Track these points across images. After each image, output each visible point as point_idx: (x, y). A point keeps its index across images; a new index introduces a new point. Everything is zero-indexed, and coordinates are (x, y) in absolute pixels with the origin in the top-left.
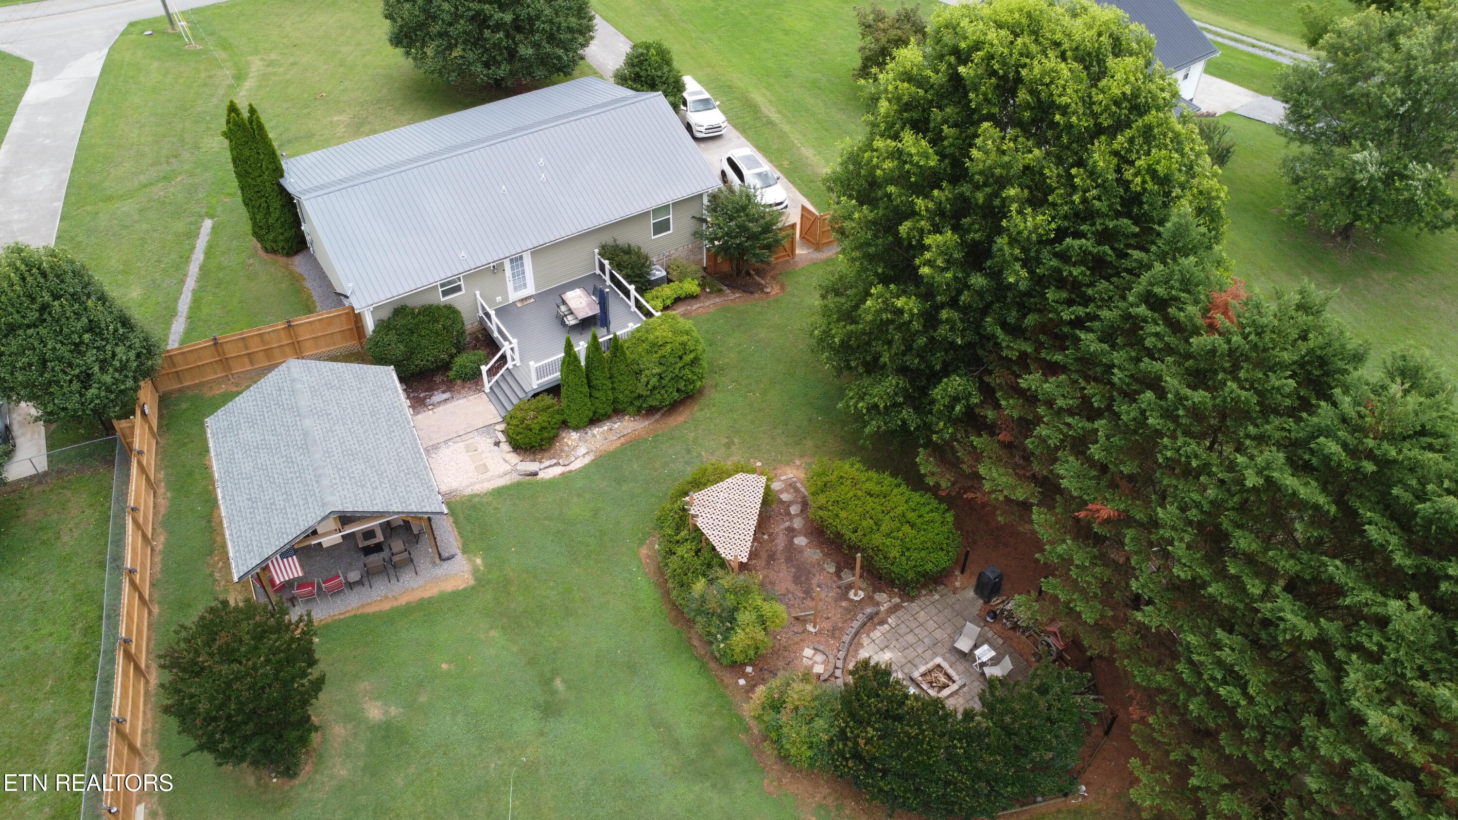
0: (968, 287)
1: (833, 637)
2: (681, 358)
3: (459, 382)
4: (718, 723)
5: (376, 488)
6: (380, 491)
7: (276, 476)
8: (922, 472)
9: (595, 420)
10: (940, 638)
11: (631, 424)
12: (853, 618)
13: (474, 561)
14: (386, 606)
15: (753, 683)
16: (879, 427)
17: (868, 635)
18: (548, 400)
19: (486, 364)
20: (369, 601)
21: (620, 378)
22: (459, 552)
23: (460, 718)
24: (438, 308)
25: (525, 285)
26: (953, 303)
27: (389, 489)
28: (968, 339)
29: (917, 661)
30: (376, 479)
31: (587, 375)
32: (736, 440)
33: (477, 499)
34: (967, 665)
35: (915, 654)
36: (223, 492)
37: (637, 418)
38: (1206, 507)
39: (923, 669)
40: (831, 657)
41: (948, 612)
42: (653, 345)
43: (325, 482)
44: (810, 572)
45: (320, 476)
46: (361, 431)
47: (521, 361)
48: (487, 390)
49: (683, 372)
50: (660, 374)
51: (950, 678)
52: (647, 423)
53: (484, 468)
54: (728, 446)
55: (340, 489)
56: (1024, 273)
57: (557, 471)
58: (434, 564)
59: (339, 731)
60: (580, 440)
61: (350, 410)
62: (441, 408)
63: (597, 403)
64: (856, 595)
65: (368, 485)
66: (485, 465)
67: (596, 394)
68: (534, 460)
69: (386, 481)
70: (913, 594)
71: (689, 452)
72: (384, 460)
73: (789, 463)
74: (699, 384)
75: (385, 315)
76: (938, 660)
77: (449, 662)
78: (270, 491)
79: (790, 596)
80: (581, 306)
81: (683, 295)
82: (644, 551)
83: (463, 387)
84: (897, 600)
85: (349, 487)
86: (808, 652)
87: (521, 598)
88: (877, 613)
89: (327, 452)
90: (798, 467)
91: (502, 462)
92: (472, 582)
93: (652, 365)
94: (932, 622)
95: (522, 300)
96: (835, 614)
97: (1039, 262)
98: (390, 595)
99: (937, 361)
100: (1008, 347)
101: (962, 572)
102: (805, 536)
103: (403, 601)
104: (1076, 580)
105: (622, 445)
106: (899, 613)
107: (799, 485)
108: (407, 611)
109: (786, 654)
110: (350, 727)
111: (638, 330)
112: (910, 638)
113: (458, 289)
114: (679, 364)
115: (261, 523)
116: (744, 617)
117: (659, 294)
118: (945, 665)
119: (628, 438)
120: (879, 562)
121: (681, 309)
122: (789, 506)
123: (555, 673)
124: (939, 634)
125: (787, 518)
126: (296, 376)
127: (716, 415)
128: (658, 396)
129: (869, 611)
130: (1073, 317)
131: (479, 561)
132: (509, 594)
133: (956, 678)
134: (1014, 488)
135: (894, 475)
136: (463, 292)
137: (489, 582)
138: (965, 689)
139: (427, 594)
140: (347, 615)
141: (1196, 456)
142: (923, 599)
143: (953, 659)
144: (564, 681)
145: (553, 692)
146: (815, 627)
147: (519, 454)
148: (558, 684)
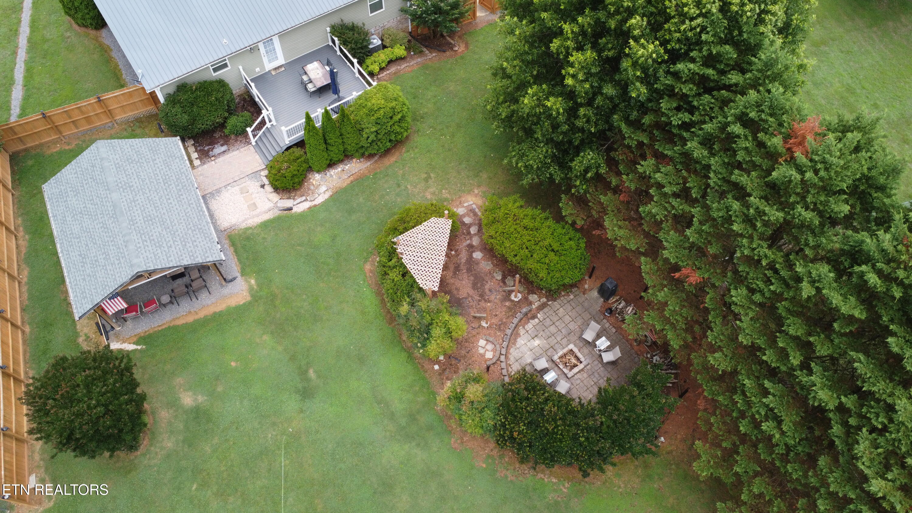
0: (602, 94)
1: (500, 329)
2: (391, 118)
3: (233, 136)
4: (421, 399)
5: (171, 247)
6: (173, 249)
7: (97, 238)
8: (564, 214)
9: (331, 165)
10: (572, 329)
11: (358, 165)
12: (514, 316)
13: (250, 282)
14: (190, 319)
15: (444, 367)
16: (533, 179)
17: (524, 327)
18: (298, 152)
19: (251, 126)
20: (178, 316)
21: (348, 136)
22: (238, 275)
23: (246, 402)
24: (211, 83)
25: (277, 57)
26: (590, 103)
27: (180, 246)
28: (600, 127)
29: (557, 346)
30: (170, 239)
31: (324, 136)
32: (432, 175)
33: (250, 231)
34: (590, 349)
35: (555, 341)
36: (61, 248)
37: (362, 160)
38: (767, 295)
39: (561, 353)
40: (498, 346)
41: (579, 309)
42: (371, 110)
43: (131, 247)
44: (483, 280)
45: (127, 241)
46: (157, 198)
47: (277, 121)
48: (254, 143)
49: (394, 128)
50: (376, 132)
51: (578, 359)
52: (369, 163)
53: (254, 206)
54: (426, 180)
55: (143, 251)
56: (644, 90)
57: (305, 206)
58: (222, 286)
59: (164, 414)
60: (321, 180)
61: (147, 181)
62: (221, 159)
63: (332, 154)
64: (516, 297)
65: (164, 245)
66: (254, 204)
67: (330, 148)
68: (289, 198)
69: (178, 239)
70: (555, 296)
71: (399, 186)
72: (176, 221)
73: (470, 192)
74: (405, 134)
75: (171, 90)
76: (571, 346)
77: (236, 361)
78: (94, 250)
79: (470, 299)
80: (318, 76)
81: (394, 58)
82: (368, 267)
83: (236, 141)
84: (544, 300)
85: (150, 248)
86: (482, 343)
87: (284, 309)
88: (530, 311)
89: (132, 220)
90: (476, 196)
91: (267, 200)
92: (249, 298)
93: (370, 125)
94: (567, 317)
95: (275, 69)
96: (501, 312)
97: (657, 79)
98: (192, 310)
99: (577, 138)
100: (630, 137)
101: (590, 277)
102: (481, 251)
103: (202, 315)
104: (669, 318)
105: (352, 182)
106: (546, 310)
107: (477, 210)
108: (205, 322)
109: (467, 344)
110: (171, 411)
111: (360, 97)
112: (553, 329)
113: (225, 66)
114: (390, 123)
115: (89, 275)
116: (436, 332)
117: (376, 59)
118: (576, 350)
119: (355, 176)
120: (532, 277)
121: (393, 69)
122: (469, 227)
123: (309, 365)
124: (573, 326)
125: (468, 237)
126: (104, 156)
127: (418, 155)
128: (376, 147)
129: (524, 310)
130: (680, 123)
131: (253, 282)
132: (275, 307)
133: (582, 359)
134: (628, 239)
135: (544, 210)
136: (229, 68)
137: (261, 298)
138: (588, 367)
139: (218, 309)
140: (164, 327)
141: (766, 256)
142: (562, 298)
143: (581, 344)
144: (315, 372)
145: (308, 380)
146: (487, 323)
147: (278, 193)
148: (312, 374)
